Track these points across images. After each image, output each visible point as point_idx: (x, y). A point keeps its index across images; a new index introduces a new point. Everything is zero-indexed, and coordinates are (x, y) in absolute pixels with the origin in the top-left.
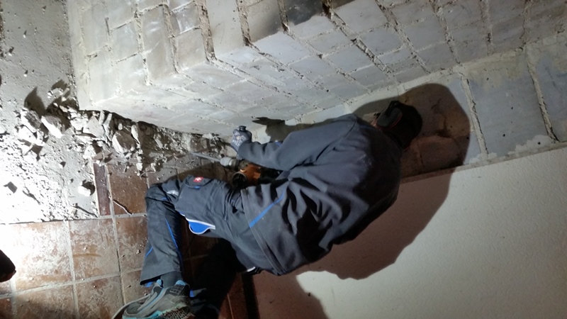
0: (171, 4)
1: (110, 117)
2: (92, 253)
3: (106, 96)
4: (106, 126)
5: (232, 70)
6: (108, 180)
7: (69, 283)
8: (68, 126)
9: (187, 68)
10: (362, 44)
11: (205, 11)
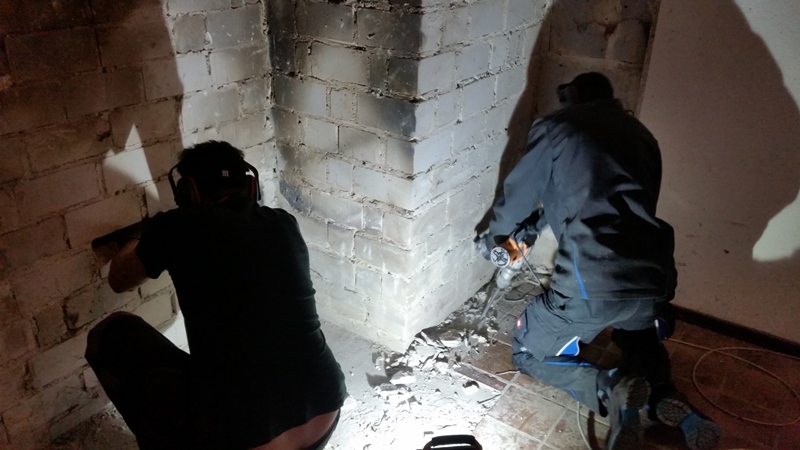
0: (357, 227)
1: (423, 334)
2: (529, 417)
3: (403, 323)
4: (430, 342)
5: (431, 205)
6: (476, 368)
7: (540, 446)
8: (411, 370)
9: (410, 240)
10: (466, 80)
11: (374, 202)
